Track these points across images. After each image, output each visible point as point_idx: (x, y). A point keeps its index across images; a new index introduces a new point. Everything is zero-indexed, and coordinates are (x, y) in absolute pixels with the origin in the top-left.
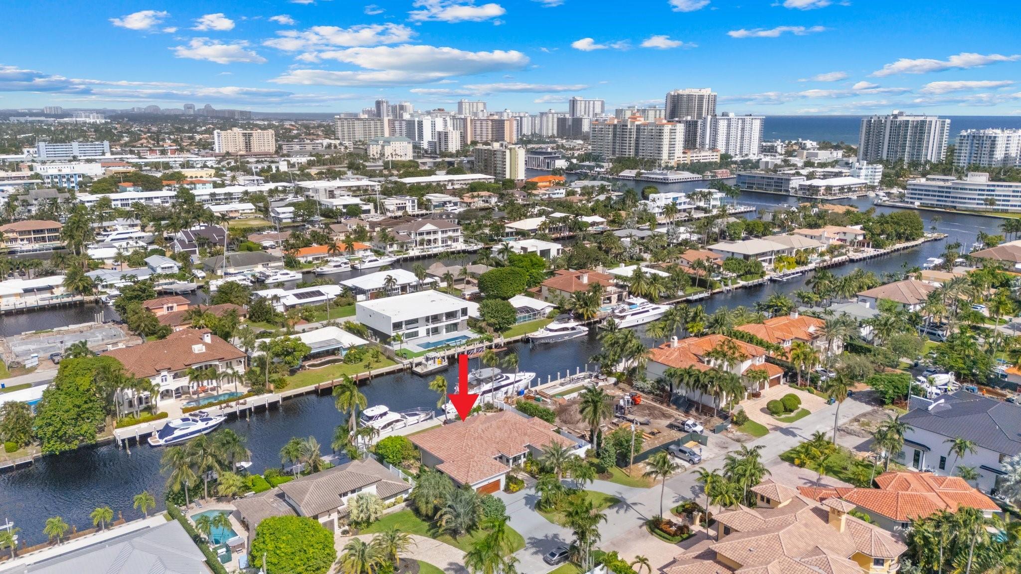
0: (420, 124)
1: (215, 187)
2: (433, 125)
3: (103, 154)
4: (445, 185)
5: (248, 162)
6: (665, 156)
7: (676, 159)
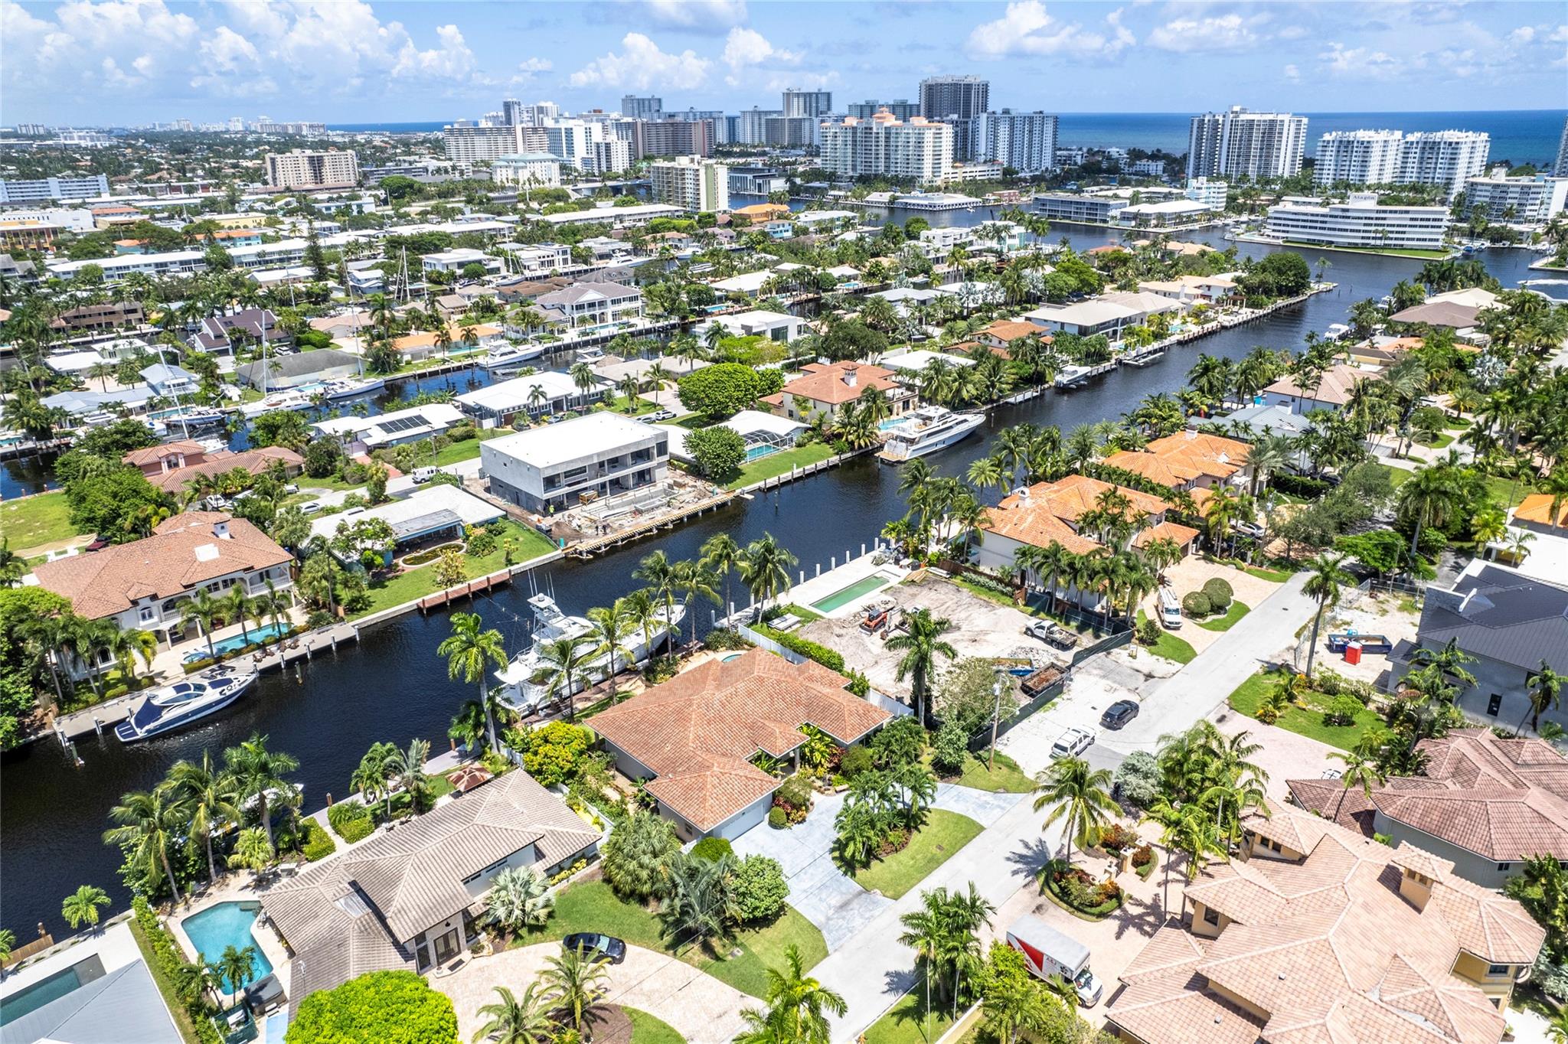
0: (569, 132)
1: (264, 242)
2: (588, 132)
3: (99, 195)
4: (611, 225)
5: (316, 201)
6: (927, 172)
7: (943, 176)
